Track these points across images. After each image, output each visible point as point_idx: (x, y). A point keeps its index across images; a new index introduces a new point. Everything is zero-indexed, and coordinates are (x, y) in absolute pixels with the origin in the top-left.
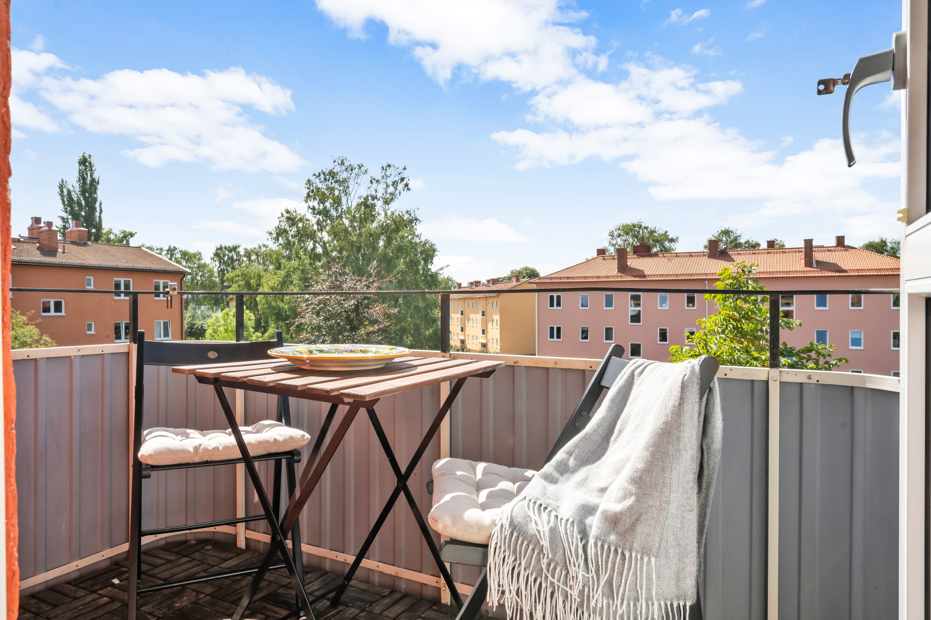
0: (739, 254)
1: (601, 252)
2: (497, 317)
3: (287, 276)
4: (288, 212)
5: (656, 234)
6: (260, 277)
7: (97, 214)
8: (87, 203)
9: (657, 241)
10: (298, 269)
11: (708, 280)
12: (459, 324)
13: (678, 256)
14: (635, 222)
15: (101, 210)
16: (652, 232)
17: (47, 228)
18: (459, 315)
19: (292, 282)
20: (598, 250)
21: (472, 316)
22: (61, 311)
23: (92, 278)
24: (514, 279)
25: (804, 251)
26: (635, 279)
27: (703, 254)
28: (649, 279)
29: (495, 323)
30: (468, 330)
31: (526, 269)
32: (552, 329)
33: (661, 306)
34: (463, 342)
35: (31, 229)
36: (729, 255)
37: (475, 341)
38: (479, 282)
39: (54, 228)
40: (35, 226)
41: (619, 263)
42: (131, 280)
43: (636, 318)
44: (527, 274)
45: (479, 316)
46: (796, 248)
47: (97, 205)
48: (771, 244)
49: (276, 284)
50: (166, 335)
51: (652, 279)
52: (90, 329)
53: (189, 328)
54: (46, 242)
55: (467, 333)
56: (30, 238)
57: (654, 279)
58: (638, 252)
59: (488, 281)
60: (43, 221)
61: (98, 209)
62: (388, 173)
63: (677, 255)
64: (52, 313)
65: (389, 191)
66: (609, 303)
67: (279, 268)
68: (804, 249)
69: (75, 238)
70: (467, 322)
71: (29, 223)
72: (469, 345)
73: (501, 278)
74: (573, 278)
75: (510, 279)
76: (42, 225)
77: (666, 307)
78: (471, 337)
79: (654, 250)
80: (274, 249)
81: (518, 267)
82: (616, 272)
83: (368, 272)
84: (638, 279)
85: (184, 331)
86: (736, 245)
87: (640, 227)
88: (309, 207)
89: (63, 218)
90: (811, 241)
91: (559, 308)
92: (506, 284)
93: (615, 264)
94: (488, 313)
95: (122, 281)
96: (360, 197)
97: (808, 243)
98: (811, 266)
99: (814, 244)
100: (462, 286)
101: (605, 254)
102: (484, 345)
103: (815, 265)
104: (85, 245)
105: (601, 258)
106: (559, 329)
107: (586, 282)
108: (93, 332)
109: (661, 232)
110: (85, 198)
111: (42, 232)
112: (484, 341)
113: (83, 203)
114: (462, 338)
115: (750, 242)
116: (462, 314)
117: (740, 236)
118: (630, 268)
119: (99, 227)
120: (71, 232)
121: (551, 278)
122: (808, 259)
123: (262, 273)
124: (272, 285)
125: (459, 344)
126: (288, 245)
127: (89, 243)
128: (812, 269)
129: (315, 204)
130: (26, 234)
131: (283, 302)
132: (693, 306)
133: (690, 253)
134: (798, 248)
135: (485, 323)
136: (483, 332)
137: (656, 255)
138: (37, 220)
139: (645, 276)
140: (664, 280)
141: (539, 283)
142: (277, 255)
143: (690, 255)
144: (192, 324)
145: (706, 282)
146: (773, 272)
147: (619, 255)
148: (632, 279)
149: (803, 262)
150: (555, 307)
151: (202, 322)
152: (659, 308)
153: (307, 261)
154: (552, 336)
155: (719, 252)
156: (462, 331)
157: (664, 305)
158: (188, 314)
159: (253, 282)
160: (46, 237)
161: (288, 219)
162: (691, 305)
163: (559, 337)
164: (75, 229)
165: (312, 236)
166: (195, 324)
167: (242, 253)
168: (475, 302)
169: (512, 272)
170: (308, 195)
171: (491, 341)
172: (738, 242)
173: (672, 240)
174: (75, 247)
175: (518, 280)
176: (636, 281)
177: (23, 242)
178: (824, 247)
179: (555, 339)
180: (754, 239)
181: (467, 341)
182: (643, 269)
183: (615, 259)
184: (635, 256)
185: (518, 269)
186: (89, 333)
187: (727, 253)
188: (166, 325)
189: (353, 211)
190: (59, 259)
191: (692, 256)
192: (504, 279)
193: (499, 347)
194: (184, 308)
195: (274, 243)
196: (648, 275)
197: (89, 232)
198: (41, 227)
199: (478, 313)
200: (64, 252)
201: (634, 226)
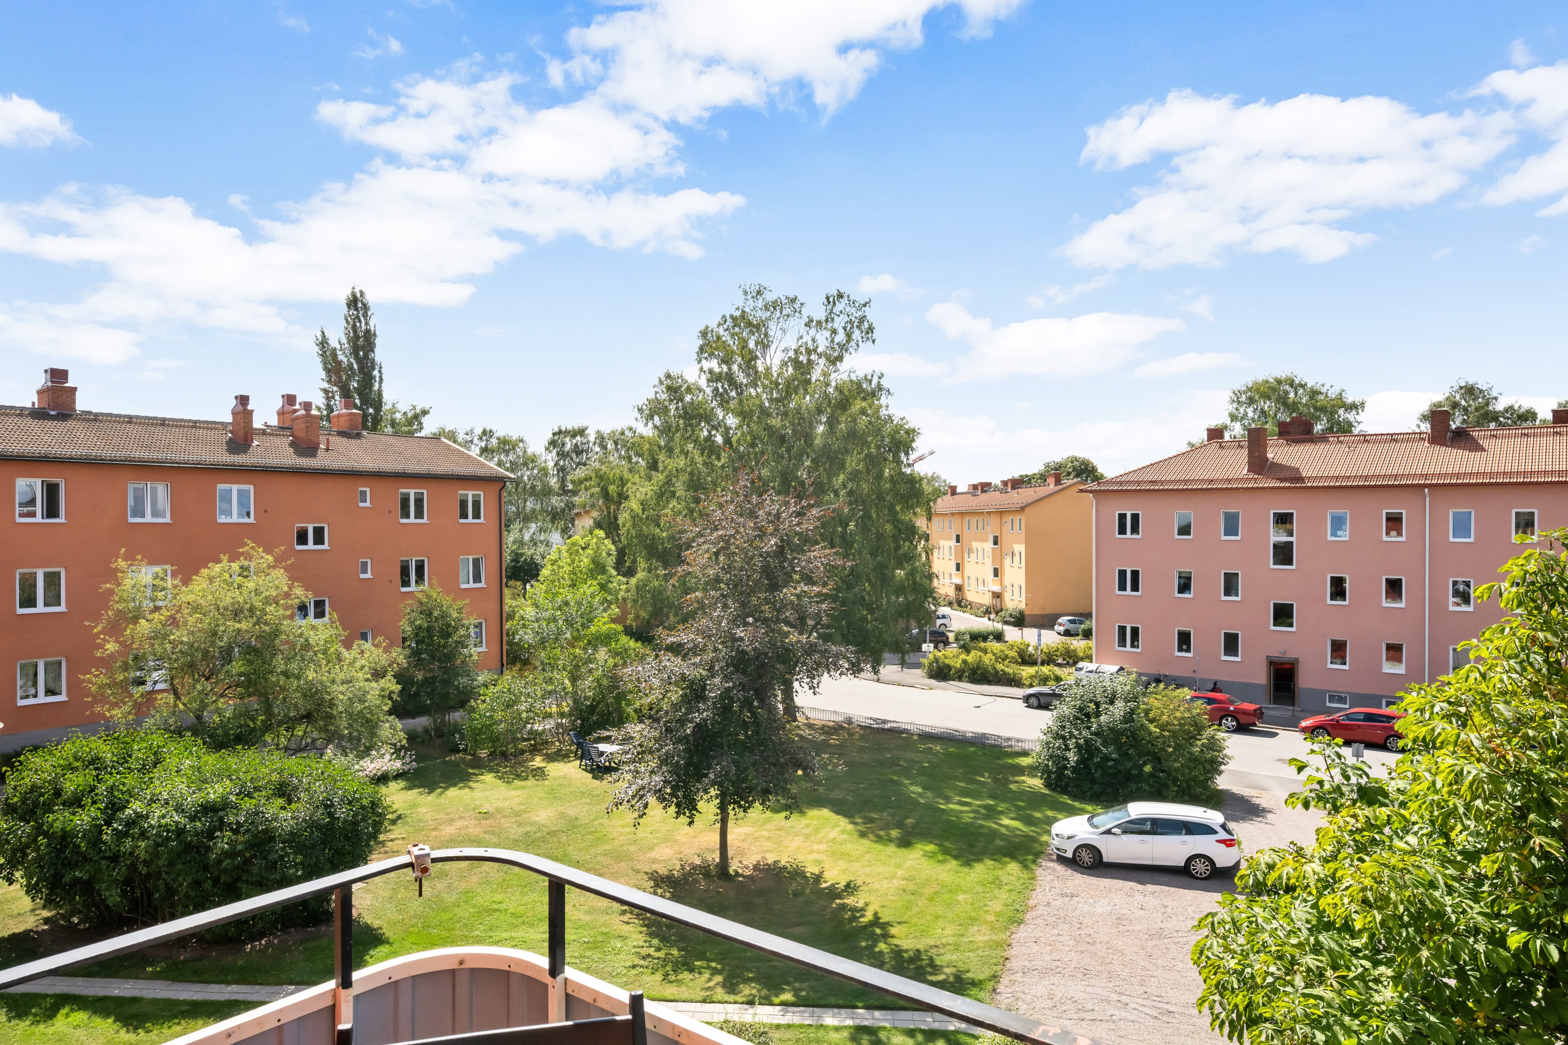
0: (1495, 436)
1: (1215, 434)
2: (1020, 548)
3: (667, 483)
4: (668, 376)
5: (1321, 397)
6: (623, 482)
7: (376, 387)
8: (361, 369)
9: (1323, 409)
10: (685, 471)
11: (1429, 486)
12: (953, 557)
13: (1368, 441)
14: (1282, 374)
15: (381, 377)
16: (1314, 393)
17: (303, 412)
18: (953, 543)
19: (673, 494)
20: (1208, 430)
21: (975, 545)
22: (323, 543)
23: (368, 490)
24: (1051, 481)
26: (1282, 485)
27: (1418, 437)
28: (1309, 484)
29: (1016, 559)
30: (969, 568)
31: (1074, 459)
32: (1122, 573)
33: (1334, 534)
34: (959, 588)
35: (281, 413)
36: (1473, 439)
37: (981, 587)
38: (989, 484)
39: (314, 412)
40: (289, 408)
41: (1250, 455)
42: (425, 492)
43: (1283, 554)
44: (1074, 469)
45: (989, 545)
47: (376, 373)
48: (1561, 414)
49: (648, 496)
50: (477, 578)
51: (1315, 484)
52: (365, 571)
53: (512, 561)
54: (302, 435)
55: (967, 574)
56: (282, 428)
57: (1321, 484)
58: (1288, 433)
59: (1005, 483)
60: (298, 400)
61: (377, 379)
62: (837, 310)
63: (1365, 438)
64: (311, 546)
65: (837, 340)
66: (1231, 527)
67: (653, 466)
69: (343, 425)
70: (966, 555)
71: (279, 403)
72: (971, 596)
73: (1027, 476)
74: (1162, 482)
75: (1043, 477)
76: (297, 407)
77: (1344, 536)
78: (973, 581)
79: (1318, 428)
80: (645, 434)
81: (1059, 456)
82: (1245, 472)
83: (797, 478)
84: (1287, 485)
85: (504, 566)
86: (1488, 417)
87: (1291, 383)
88: (701, 370)
89: (326, 391)
91: (1135, 536)
92: (1037, 489)
93: (1243, 455)
94: (1004, 540)
95: (412, 493)
96: (786, 350)
100: (958, 490)
101: (1222, 437)
102: (997, 596)
104: (358, 436)
105: (1214, 445)
106: (1135, 574)
107: (1187, 490)
108: (368, 575)
109: (1332, 394)
110: (359, 360)
111: (297, 418)
112: (997, 588)
113: (355, 367)
114: (958, 581)
115: (1516, 408)
116: (958, 541)
117: (1496, 399)
118: (1273, 463)
119: (378, 404)
120: (338, 416)
121: (1121, 483)
123: (627, 475)
124: (643, 497)
125: (951, 593)
126: (666, 430)
127: (364, 433)
129: (713, 364)
130: (274, 421)
131: (659, 526)
132: (1400, 534)
133: (1392, 435)
135: (999, 557)
136: (996, 573)
137: (1322, 439)
138: (290, 399)
139: (1301, 479)
140: (1340, 487)
141: (1100, 491)
142: (650, 444)
143: (1393, 438)
144: (517, 554)
145: (1426, 490)
146: (1565, 471)
147: (1250, 441)
148: (1277, 485)
150: (1129, 535)
151: (532, 551)
152: (1330, 538)
153: (699, 460)
154: (1122, 587)
155: (1453, 432)
156: (958, 569)
157: (1339, 533)
158: (510, 539)
159: (612, 488)
160: (303, 426)
161: (669, 388)
162: (1393, 533)
163: (1135, 588)
164: (344, 411)
165: (708, 417)
166: (522, 554)
167: (592, 438)
168: (980, 519)
169: (1047, 466)
170: (702, 349)
171: (1009, 589)
172: (1490, 408)
173: (1354, 407)
174: (344, 440)
175: (1058, 482)
176: (1284, 488)
177: (270, 434)
179: (1129, 592)
180: (1524, 403)
181: (966, 587)
182: (1297, 466)
183: (1242, 447)
184: (1281, 441)
185: (1058, 459)
186: (363, 576)
187: (1468, 435)
188: (476, 563)
189: (775, 375)
190: (321, 460)
191: (1396, 441)
192: (1033, 476)
193: (1023, 599)
194: (503, 529)
195: (646, 425)
196: (1309, 478)
197: (365, 416)
198: (296, 411)
199: (986, 540)
200: (327, 450)
201: (1279, 382)
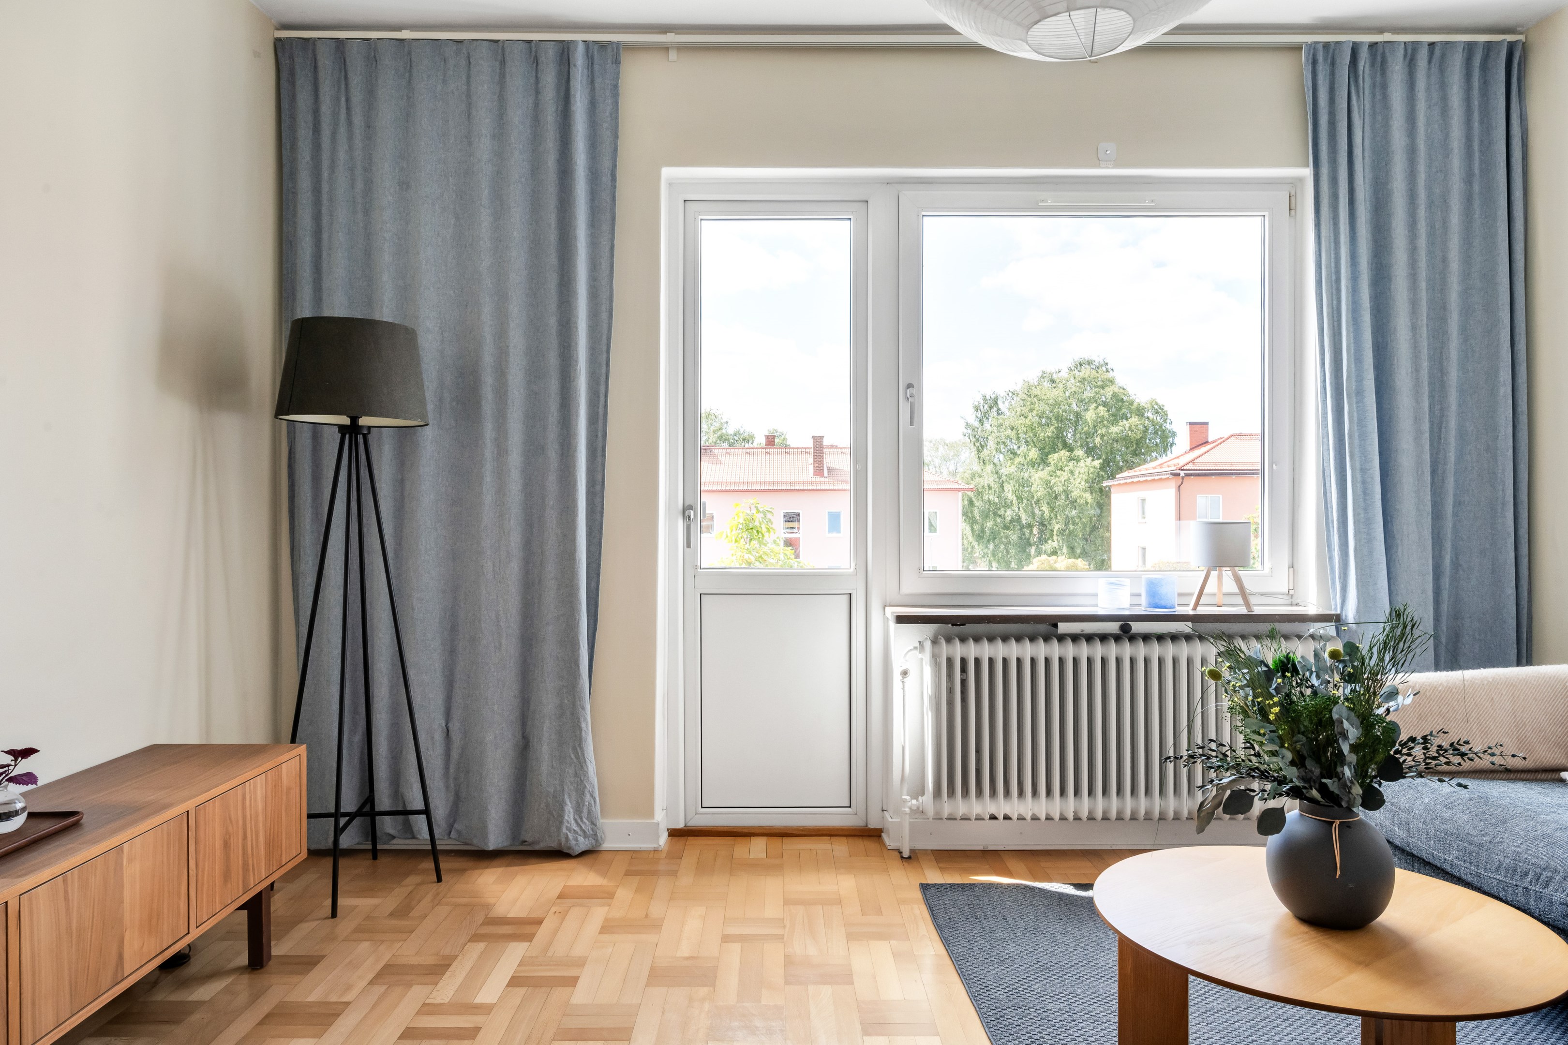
25: (812, 453)
46: (803, 448)
48: (770, 441)
68: (812, 450)
86: (722, 437)
90: (821, 438)
97: (818, 441)
98: (822, 476)
99: (826, 442)
103: (826, 474)
115: (741, 433)
117: (729, 423)
122: (817, 465)
128: (822, 479)
134: (805, 448)
146: (774, 483)
149: (811, 468)
172: (724, 432)
178: (837, 448)
180: (748, 428)
